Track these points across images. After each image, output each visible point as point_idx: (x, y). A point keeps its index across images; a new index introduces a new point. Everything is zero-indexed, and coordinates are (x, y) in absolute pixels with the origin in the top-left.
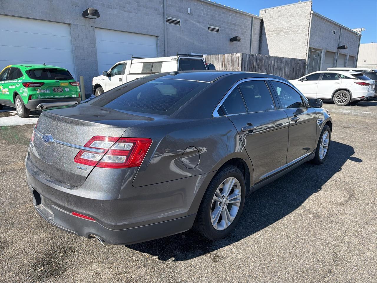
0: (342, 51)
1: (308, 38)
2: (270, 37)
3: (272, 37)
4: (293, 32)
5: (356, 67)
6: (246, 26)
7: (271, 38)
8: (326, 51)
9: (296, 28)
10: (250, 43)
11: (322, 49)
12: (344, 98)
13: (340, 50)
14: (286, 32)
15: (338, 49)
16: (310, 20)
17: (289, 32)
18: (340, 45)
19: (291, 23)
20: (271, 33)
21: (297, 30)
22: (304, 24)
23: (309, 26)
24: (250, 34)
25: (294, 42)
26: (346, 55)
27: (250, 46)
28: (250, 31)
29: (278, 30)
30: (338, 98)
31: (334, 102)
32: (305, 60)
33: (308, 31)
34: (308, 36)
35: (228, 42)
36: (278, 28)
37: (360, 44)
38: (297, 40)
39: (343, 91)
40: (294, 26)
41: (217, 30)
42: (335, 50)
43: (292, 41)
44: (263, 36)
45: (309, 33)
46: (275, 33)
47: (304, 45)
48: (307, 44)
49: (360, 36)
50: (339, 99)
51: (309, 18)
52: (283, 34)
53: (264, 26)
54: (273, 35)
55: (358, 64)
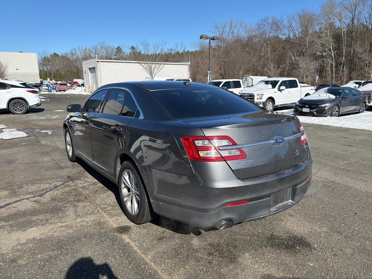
12: (21, 106)
30: (14, 107)
31: (12, 111)
39: (18, 100)
50: (16, 109)
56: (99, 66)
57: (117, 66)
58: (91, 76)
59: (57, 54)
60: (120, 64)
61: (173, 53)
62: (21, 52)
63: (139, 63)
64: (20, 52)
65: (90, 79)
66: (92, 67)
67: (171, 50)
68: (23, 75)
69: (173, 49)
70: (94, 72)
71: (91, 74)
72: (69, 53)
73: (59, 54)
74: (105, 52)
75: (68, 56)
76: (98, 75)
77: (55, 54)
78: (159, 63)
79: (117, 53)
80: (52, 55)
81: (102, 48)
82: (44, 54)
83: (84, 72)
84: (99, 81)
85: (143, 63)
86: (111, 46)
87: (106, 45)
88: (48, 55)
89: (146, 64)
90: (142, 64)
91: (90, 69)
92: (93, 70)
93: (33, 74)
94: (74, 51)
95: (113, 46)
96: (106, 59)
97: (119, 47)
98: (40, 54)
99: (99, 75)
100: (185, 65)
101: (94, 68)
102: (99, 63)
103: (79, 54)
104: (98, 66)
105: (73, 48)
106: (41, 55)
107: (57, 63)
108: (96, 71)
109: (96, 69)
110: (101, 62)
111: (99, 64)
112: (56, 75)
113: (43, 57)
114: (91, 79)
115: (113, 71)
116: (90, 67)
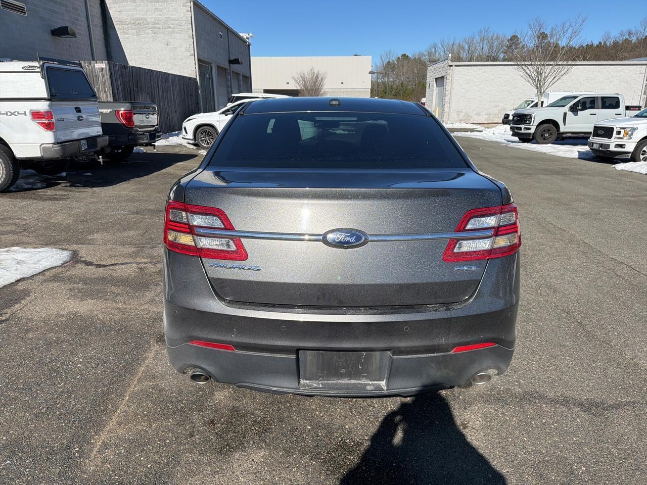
0: (235, 67)
1: (193, 42)
2: (125, 34)
3: (128, 34)
4: (165, 28)
5: (251, 92)
6: (77, 9)
7: (126, 36)
8: (217, 66)
9: (169, 23)
10: (89, 42)
11: (211, 62)
13: (232, 65)
14: (153, 28)
15: (229, 63)
16: (191, 11)
17: (159, 28)
18: (232, 58)
19: (160, 12)
20: (125, 26)
21: (172, 26)
22: (182, 17)
23: (192, 22)
24: (86, 24)
25: (171, 47)
26: (238, 74)
27: (90, 48)
28: (84, 19)
29: (139, 23)
32: (196, 79)
33: (191, 30)
34: (193, 39)
35: (49, 37)
36: (138, 20)
37: (251, 57)
38: (175, 44)
40: (166, 18)
41: (21, 10)
42: (226, 64)
43: (167, 45)
44: (110, 32)
45: (194, 33)
46: (133, 27)
47: (188, 54)
48: (194, 53)
49: (249, 46)
51: (190, 8)
52: (149, 31)
53: (109, 13)
54: (130, 31)
55: (253, 88)
56: (451, 74)
57: (484, 72)
58: (437, 92)
59: (408, 56)
60: (490, 69)
61: (634, 39)
62: (357, 55)
63: (518, 65)
64: (355, 55)
65: (434, 97)
66: (441, 76)
67: (630, 34)
68: (348, 91)
69: (634, 32)
70: (442, 85)
71: (438, 88)
72: (424, 53)
73: (410, 56)
74: (486, 46)
75: (423, 59)
76: (447, 89)
77: (404, 55)
78: (560, 63)
79: (509, 47)
80: (399, 58)
81: (482, 40)
82: (387, 56)
83: (427, 86)
84: (446, 100)
85: (525, 65)
86: (501, 36)
87: (491, 35)
88: (393, 58)
89: (529, 67)
90: (524, 67)
91: (437, 79)
92: (440, 80)
93: (362, 90)
94: (434, 50)
95: (505, 36)
96: (487, 60)
97: (515, 37)
98: (381, 57)
99: (448, 91)
100: (639, 66)
101: (443, 78)
102: (451, 68)
103: (442, 53)
104: (449, 74)
105: (432, 44)
106: (383, 59)
107: (405, 71)
108: (445, 82)
109: (445, 80)
110: (456, 66)
111: (451, 71)
112: (400, 91)
113: (386, 62)
114: (436, 98)
115: (475, 82)
116: (437, 76)
